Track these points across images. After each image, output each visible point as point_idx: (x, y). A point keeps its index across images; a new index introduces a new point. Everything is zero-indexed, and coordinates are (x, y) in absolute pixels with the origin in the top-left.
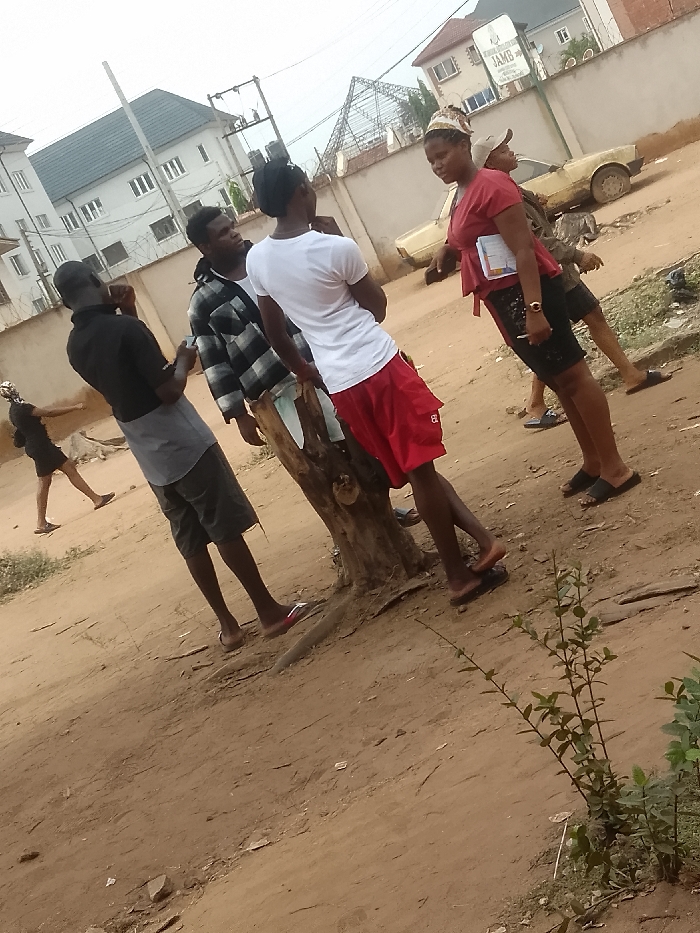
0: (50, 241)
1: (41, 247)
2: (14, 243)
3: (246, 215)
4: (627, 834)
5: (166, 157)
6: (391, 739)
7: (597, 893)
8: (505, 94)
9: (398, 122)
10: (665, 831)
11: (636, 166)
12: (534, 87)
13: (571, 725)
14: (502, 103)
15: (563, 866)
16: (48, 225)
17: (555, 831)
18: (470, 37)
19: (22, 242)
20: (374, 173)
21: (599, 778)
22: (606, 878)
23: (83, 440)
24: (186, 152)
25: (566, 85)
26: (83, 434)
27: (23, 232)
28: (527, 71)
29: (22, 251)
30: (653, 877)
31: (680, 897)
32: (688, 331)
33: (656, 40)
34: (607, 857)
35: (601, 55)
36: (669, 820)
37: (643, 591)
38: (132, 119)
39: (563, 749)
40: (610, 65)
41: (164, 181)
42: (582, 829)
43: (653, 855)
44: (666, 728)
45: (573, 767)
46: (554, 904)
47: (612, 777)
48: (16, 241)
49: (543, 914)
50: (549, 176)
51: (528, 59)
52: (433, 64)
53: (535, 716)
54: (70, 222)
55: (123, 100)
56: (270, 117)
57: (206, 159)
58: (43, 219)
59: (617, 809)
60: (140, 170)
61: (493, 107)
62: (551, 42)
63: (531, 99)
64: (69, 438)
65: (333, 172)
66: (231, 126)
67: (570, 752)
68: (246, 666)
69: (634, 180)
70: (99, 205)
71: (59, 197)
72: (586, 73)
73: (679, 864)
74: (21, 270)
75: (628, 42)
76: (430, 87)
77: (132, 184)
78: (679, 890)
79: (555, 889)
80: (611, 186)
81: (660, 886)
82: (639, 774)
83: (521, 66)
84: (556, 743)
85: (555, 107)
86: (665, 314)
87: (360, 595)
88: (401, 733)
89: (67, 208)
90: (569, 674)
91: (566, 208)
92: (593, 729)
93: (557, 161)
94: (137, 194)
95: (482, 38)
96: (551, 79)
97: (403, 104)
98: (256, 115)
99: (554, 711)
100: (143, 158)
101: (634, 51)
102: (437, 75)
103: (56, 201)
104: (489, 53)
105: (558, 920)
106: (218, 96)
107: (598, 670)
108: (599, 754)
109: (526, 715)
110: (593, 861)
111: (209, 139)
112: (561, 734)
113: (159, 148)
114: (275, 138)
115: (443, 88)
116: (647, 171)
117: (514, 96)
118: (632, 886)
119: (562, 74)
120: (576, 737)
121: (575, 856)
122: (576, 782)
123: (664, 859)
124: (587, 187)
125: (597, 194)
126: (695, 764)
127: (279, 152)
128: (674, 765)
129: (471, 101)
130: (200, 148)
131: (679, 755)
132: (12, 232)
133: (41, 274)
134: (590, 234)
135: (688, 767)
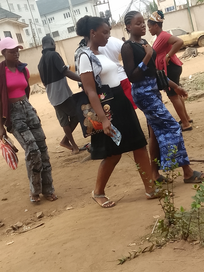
0: (38, 27)
1: (35, 28)
4: (175, 225)
5: (75, 9)
6: (112, 187)
7: (163, 239)
8: (178, 9)
9: (145, 11)
10: (186, 226)
12: (187, 8)
14: (176, 11)
15: (155, 230)
16: (38, 22)
19: (30, 26)
21: (170, 208)
22: (167, 235)
23: (38, 87)
24: (82, 8)
25: (196, 9)
26: (38, 85)
27: (30, 23)
29: (29, 28)
30: (180, 238)
31: (187, 244)
34: (168, 230)
36: (187, 222)
41: (74, 16)
42: (163, 221)
43: (181, 232)
44: (193, 197)
45: (163, 204)
46: (150, 240)
47: (174, 208)
48: (28, 25)
49: (147, 242)
50: (186, 35)
54: (44, 23)
56: (108, 2)
57: (87, 11)
58: (37, 20)
59: (173, 217)
60: (67, 11)
61: (174, 12)
63: (186, 11)
64: (34, 85)
66: (96, 3)
68: (74, 159)
70: (54, 19)
71: (42, 15)
72: (203, 7)
73: (188, 236)
74: (28, 34)
76: (156, 3)
77: (64, 15)
78: (187, 243)
79: (152, 236)
80: (203, 42)
81: (182, 241)
82: (182, 209)
83: (185, 1)
85: (192, 15)
88: (115, 186)
89: (44, 18)
91: (189, 46)
93: (189, 31)
94: (65, 18)
96: (193, 7)
97: (147, 6)
98: (104, 1)
100: (69, 8)
103: (41, 16)
105: (151, 244)
107: (176, 178)
108: (171, 201)
110: (164, 230)
111: (89, 6)
113: (74, 5)
114: (108, 9)
115: (160, 3)
118: (174, 239)
119: (196, 6)
121: (159, 228)
122: (163, 208)
123: (184, 233)
124: (197, 40)
125: (199, 43)
126: (199, 209)
127: (109, 14)
128: (193, 208)
129: (168, 9)
130: (86, 8)
131: (194, 205)
132: (27, 22)
133: (33, 36)
134: (195, 54)
135: (197, 210)
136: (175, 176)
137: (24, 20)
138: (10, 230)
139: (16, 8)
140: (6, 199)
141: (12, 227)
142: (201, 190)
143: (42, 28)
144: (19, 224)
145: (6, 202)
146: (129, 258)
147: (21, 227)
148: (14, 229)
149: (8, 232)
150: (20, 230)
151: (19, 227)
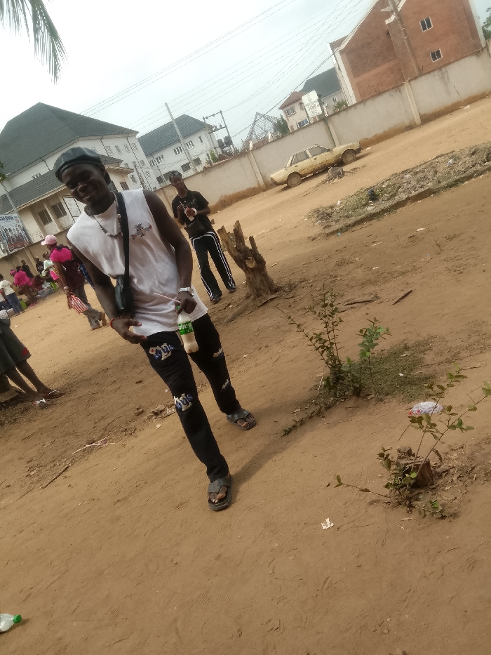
0: (145, 170)
1: (141, 172)
2: (132, 171)
3: (216, 164)
4: (343, 380)
5: (187, 141)
6: (263, 348)
7: (332, 399)
8: (312, 121)
9: (272, 130)
10: (357, 379)
11: (359, 150)
12: (323, 119)
13: (326, 344)
14: (311, 124)
15: (321, 390)
16: (144, 164)
17: (319, 379)
18: (300, 99)
19: (135, 170)
20: (263, 149)
21: (335, 362)
22: (335, 394)
24: (195, 139)
25: (335, 119)
27: (135, 166)
28: (321, 112)
29: (135, 173)
30: (351, 394)
31: (360, 401)
32: (375, 211)
33: (369, 103)
34: (336, 388)
35: (348, 108)
36: (358, 376)
37: (353, 302)
38: (175, 125)
39: (323, 352)
40: (352, 112)
41: (186, 150)
42: (328, 378)
43: (352, 388)
44: (360, 345)
45: (326, 358)
46: (317, 402)
47: (339, 361)
49: (313, 406)
50: (326, 153)
51: (322, 108)
52: (286, 109)
53: (314, 341)
54: (152, 163)
55: (172, 118)
56: (226, 127)
57: (202, 141)
58: (143, 162)
59: (340, 372)
60: (178, 145)
61: (307, 126)
62: (330, 102)
63: (322, 124)
65: (248, 149)
66: (211, 129)
67: (325, 353)
69: (357, 156)
70: (162, 157)
71: (148, 154)
72: (343, 114)
73: (360, 391)
74: (134, 180)
75: (359, 103)
76: (285, 118)
77: (175, 151)
78: (360, 399)
79: (318, 397)
80: (350, 158)
81: (354, 397)
82: (349, 360)
83: (319, 110)
84: (321, 350)
85: (331, 126)
86: (367, 205)
87: (254, 299)
88: (266, 347)
89: (151, 158)
90: (326, 327)
91: (332, 165)
92: (334, 346)
93: (330, 147)
94: (176, 154)
95: (305, 99)
96: (330, 116)
97: (275, 124)
98: (221, 126)
99: (320, 339)
100: (179, 141)
101: (361, 107)
102: (288, 113)
103: (147, 155)
104: (307, 105)
105: (318, 407)
106: (207, 118)
107: (336, 325)
108: (335, 354)
109: (311, 339)
110: (331, 388)
111: (203, 134)
112: (322, 347)
113: (185, 137)
114: (227, 135)
115: (290, 119)
116: (363, 152)
117: (315, 122)
118: (345, 397)
119: (334, 114)
120: (328, 348)
121: (325, 386)
122: (327, 363)
123: (356, 389)
124: (341, 157)
125: (344, 161)
126: (369, 358)
127: (228, 141)
128: (362, 357)
129: (299, 123)
130: (200, 138)
131: (363, 354)
132: (131, 166)
133: (141, 183)
134: (341, 175)
135: (366, 358)
136: (336, 323)
137: (127, 164)
138: (152, 416)
139: (115, 150)
140: (141, 382)
141: (153, 412)
142: (368, 334)
143: (151, 171)
144: (160, 407)
145: (141, 385)
146: (294, 426)
147: (163, 410)
148: (156, 414)
149: (149, 418)
150: (163, 415)
151: (161, 412)
